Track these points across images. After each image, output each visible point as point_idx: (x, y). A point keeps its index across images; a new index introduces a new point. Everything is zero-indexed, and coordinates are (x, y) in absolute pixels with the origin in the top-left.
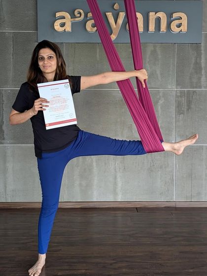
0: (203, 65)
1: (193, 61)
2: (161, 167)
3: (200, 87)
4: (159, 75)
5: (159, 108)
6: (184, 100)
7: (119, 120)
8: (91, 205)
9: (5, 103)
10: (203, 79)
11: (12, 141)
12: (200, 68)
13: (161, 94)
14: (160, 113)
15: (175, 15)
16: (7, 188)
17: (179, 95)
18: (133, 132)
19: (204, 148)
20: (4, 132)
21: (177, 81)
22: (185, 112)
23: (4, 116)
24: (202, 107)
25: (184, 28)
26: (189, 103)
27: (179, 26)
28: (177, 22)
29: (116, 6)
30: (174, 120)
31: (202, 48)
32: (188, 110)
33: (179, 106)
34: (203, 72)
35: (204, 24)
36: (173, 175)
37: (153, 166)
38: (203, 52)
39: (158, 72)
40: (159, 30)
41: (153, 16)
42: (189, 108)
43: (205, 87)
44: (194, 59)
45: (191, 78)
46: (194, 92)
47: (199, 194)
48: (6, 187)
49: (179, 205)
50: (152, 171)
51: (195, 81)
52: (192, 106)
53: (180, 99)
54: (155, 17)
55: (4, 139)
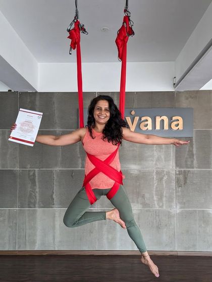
0: (195, 152)
1: (187, 150)
2: (166, 226)
3: (193, 168)
4: (163, 159)
5: (164, 182)
6: (181, 177)
7: (135, 191)
8: (115, 253)
9: (55, 179)
10: (195, 162)
11: (59, 206)
12: (193, 155)
13: (165, 173)
14: (164, 186)
15: (174, 118)
16: (56, 240)
17: (178, 173)
18: (146, 199)
19: (197, 212)
20: (54, 200)
21: (176, 163)
22: (183, 185)
23: (55, 188)
24: (194, 182)
25: (181, 127)
26: (185, 179)
27: (177, 125)
28: (176, 123)
29: (133, 113)
30: (175, 191)
31: (194, 140)
32: (184, 184)
33: (178, 181)
34: (195, 157)
35: (194, 124)
36: (175, 232)
37: (160, 224)
38: (194, 143)
39: (163, 157)
40: (163, 128)
41: (158, 119)
42: (185, 182)
43: (196, 168)
44: (188, 147)
45: (186, 161)
46: (189, 171)
47: (194, 246)
48: (54, 239)
49: (180, 254)
50: (159, 228)
51: (189, 163)
52: (188, 181)
53: (178, 176)
54: (160, 119)
55: (53, 204)
